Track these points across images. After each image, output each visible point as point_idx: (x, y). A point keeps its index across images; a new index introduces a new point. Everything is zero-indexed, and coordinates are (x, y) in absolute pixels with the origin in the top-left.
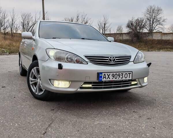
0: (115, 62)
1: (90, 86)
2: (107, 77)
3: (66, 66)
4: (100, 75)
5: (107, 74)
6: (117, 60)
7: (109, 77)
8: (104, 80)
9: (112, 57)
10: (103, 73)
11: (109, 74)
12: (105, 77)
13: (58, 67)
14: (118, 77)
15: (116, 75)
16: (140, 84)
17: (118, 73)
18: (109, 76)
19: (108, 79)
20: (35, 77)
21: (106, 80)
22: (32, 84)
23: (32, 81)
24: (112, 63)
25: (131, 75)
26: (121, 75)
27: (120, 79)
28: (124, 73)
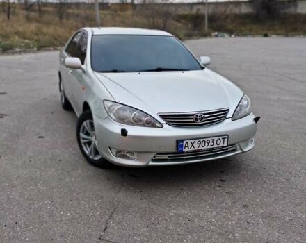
0: (205, 121)
1: (166, 157)
2: (190, 145)
3: (133, 131)
4: (181, 144)
5: (191, 142)
6: (206, 117)
7: (193, 145)
8: (187, 149)
9: (199, 115)
10: (184, 141)
11: (193, 141)
12: (187, 145)
13: (120, 132)
14: (207, 144)
15: (204, 142)
16: (241, 149)
17: (206, 140)
19: (193, 149)
20: (87, 134)
21: (189, 150)
22: (85, 143)
23: (84, 139)
24: (199, 122)
25: (226, 140)
26: (211, 141)
27: (210, 147)
28: (216, 139)
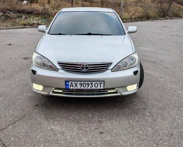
1: (61, 91)
2: (74, 85)
4: (67, 83)
5: (75, 83)
8: (72, 88)
9: (85, 65)
10: (69, 82)
12: (72, 85)
14: (87, 86)
15: (84, 84)
16: (120, 93)
17: (86, 83)
18: (76, 85)
19: (76, 88)
21: (74, 88)
25: (102, 84)
26: (90, 84)
27: (89, 88)
28: (94, 83)
